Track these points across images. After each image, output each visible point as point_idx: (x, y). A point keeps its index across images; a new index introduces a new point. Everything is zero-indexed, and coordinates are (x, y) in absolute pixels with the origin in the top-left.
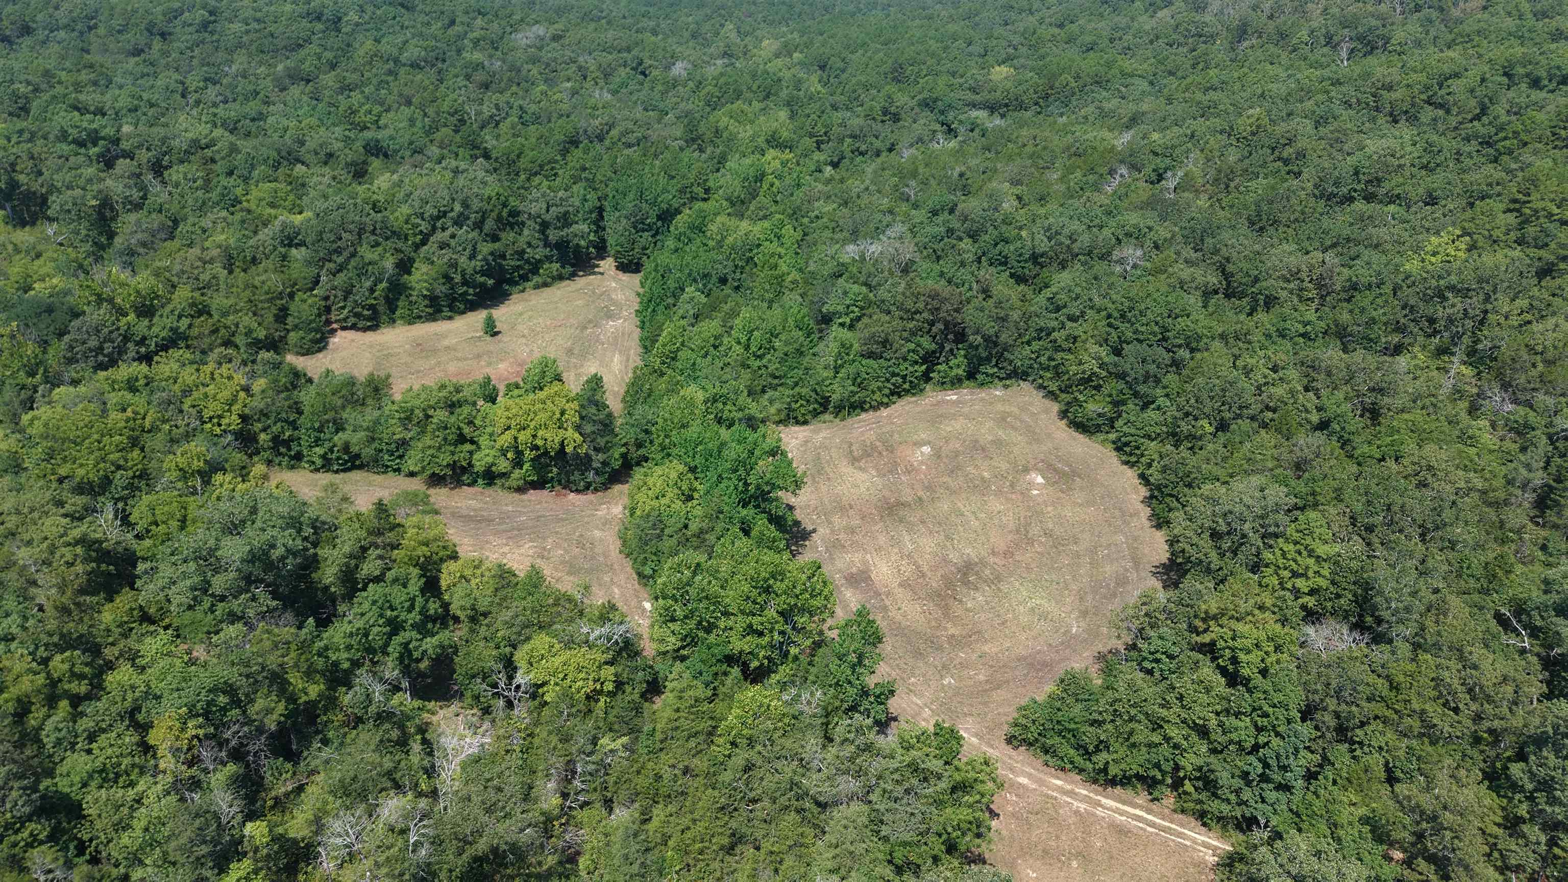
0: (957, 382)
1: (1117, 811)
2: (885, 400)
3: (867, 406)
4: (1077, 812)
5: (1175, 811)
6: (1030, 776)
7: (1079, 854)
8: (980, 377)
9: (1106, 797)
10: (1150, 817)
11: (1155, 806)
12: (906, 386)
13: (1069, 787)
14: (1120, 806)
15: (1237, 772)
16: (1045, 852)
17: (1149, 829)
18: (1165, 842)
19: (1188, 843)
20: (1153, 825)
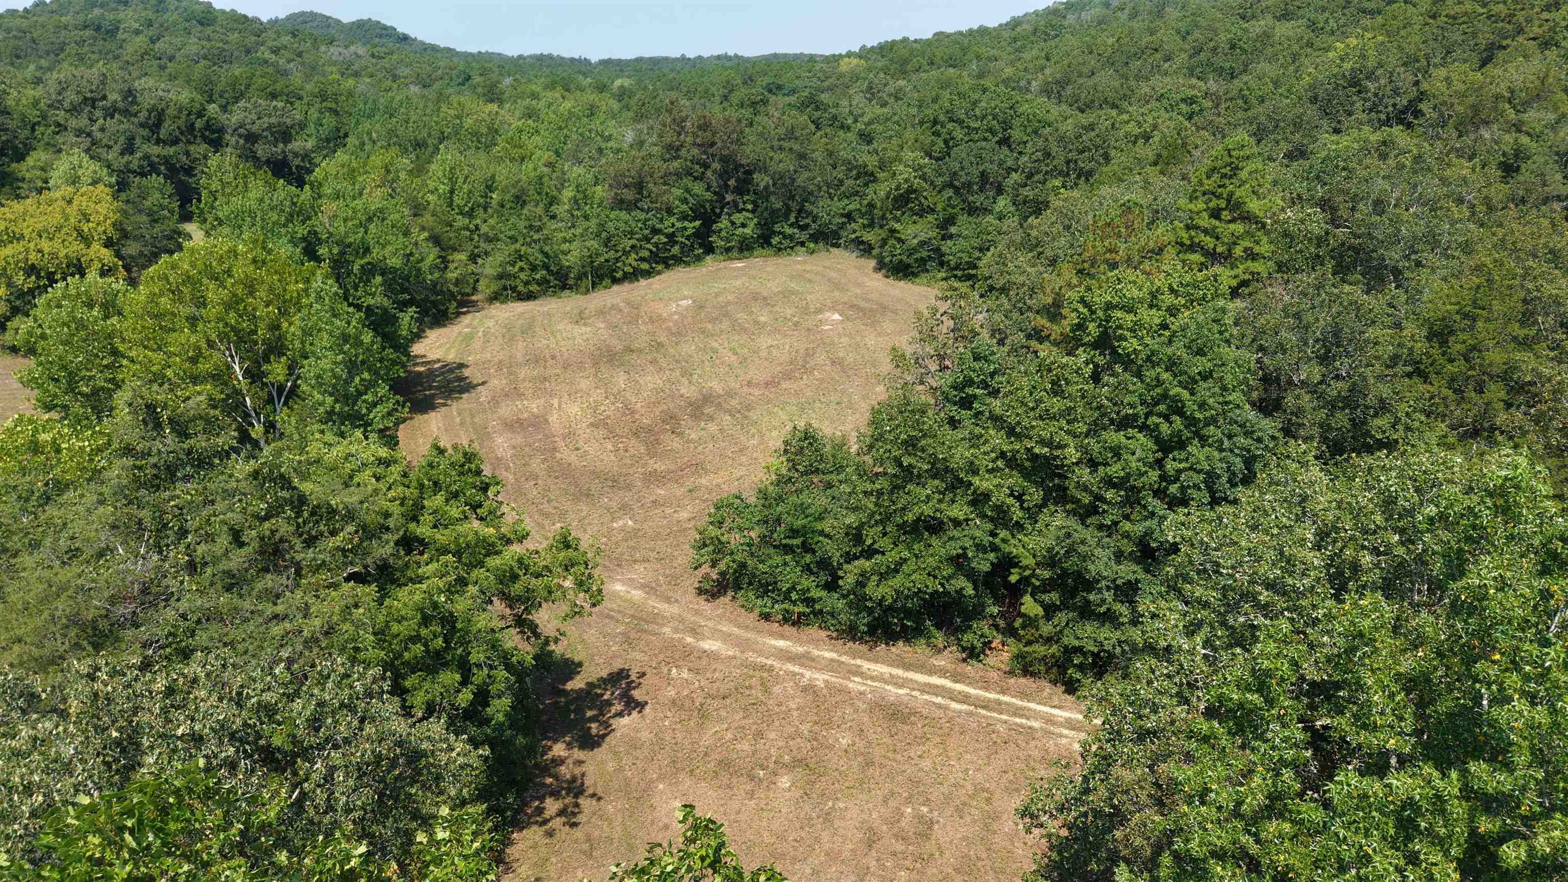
0: (745, 248)
1: (895, 681)
2: (645, 266)
3: (619, 275)
4: (809, 689)
5: (1011, 673)
6: (726, 638)
7: (799, 763)
8: (775, 240)
9: (876, 661)
10: (959, 687)
11: (969, 669)
12: (676, 250)
13: (801, 649)
14: (899, 672)
15: (1128, 548)
16: (725, 764)
17: (954, 705)
18: (989, 727)
19: (1036, 724)
20: (965, 699)
